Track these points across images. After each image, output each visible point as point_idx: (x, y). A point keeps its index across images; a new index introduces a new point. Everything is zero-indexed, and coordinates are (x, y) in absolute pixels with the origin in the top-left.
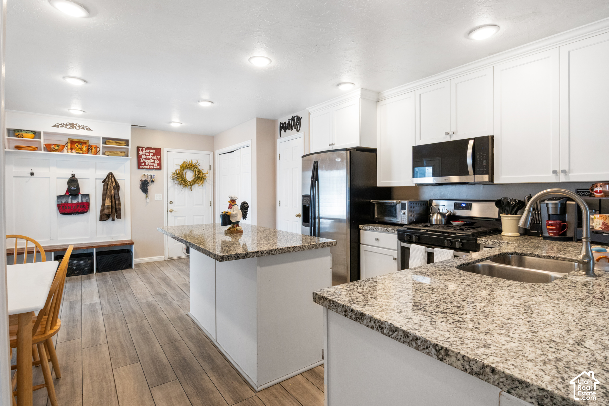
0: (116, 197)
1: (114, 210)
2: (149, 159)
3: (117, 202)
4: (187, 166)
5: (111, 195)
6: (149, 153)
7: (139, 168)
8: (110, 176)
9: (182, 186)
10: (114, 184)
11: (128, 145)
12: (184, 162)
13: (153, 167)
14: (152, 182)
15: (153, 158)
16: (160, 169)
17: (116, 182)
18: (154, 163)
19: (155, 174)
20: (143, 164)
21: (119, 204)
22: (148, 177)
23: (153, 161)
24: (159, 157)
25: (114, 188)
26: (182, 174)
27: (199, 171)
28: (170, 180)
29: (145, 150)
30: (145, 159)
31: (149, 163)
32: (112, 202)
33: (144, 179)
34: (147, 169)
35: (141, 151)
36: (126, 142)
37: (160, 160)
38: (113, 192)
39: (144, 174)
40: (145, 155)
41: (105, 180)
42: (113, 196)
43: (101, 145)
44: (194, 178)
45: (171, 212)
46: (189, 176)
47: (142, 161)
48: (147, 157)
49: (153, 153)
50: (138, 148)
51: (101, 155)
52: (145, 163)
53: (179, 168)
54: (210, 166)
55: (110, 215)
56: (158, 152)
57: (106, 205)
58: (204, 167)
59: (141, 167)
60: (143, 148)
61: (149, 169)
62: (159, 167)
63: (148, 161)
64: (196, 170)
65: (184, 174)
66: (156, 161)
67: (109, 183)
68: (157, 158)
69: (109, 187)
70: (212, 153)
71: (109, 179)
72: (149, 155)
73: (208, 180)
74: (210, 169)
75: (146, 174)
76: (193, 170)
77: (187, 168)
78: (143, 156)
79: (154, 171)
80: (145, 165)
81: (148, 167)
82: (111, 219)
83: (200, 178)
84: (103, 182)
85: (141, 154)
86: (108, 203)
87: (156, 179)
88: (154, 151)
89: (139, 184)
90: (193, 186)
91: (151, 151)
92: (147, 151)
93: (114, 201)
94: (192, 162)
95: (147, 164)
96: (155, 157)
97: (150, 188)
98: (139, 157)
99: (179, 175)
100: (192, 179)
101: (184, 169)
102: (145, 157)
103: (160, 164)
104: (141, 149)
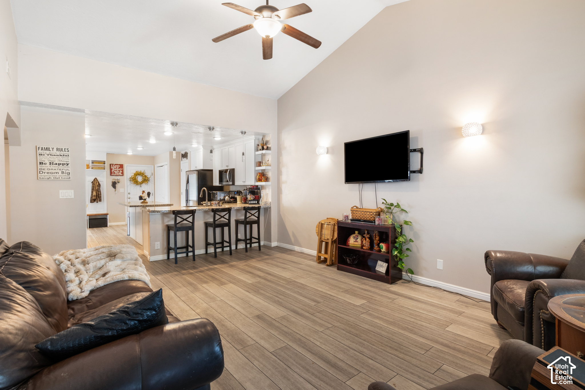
0: (99, 190)
1: (98, 197)
2: (117, 170)
3: (99, 193)
4: (138, 174)
5: (96, 190)
6: (117, 167)
7: (111, 175)
8: (96, 180)
9: (135, 185)
10: (98, 184)
11: (105, 164)
12: (137, 171)
13: (118, 175)
14: (119, 182)
15: (119, 169)
16: (123, 175)
17: (98, 183)
18: (119, 172)
19: (120, 178)
20: (113, 173)
21: (101, 194)
22: (116, 180)
23: (119, 171)
24: (122, 169)
25: (98, 186)
26: (135, 178)
27: (145, 176)
28: (128, 181)
29: (114, 166)
30: (114, 170)
31: (116, 172)
32: (96, 193)
33: (114, 181)
34: (115, 175)
35: (112, 166)
36: (104, 163)
37: (123, 171)
38: (97, 188)
39: (114, 178)
40: (114, 168)
41: (93, 182)
42: (97, 190)
43: (91, 164)
44: (142, 180)
45: (129, 198)
46: (140, 179)
47: (112, 171)
48: (116, 169)
49: (119, 167)
50: (110, 165)
51: (91, 169)
52: (114, 172)
53: (133, 175)
54: (152, 173)
55: (95, 199)
56: (121, 166)
57: (93, 194)
58: (148, 174)
59: (112, 174)
60: (113, 164)
61: (117, 175)
62: (122, 175)
63: (116, 171)
64: (144, 175)
65: (137, 178)
66: (121, 171)
67: (95, 183)
68: (121, 170)
69: (95, 185)
70: (153, 166)
71: (95, 181)
72: (117, 168)
73: (151, 181)
74: (152, 175)
75: (115, 178)
76: (142, 176)
77: (138, 175)
78: (113, 169)
79: (119, 176)
80: (114, 173)
81: (116, 175)
82: (96, 202)
83: (146, 180)
84: (92, 183)
85: (112, 168)
86: (94, 193)
87: (120, 181)
88: (119, 166)
89: (111, 184)
90: (142, 185)
91: (117, 166)
92: (115, 166)
93: (98, 192)
94: (141, 171)
95: (115, 173)
96: (120, 169)
97: (117, 186)
98: (111, 169)
99: (133, 179)
100: (141, 181)
101: (136, 175)
102: (114, 169)
103: (123, 173)
104: (112, 165)
